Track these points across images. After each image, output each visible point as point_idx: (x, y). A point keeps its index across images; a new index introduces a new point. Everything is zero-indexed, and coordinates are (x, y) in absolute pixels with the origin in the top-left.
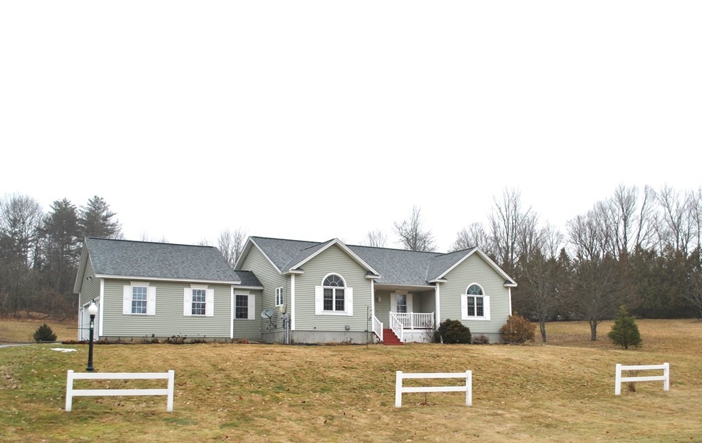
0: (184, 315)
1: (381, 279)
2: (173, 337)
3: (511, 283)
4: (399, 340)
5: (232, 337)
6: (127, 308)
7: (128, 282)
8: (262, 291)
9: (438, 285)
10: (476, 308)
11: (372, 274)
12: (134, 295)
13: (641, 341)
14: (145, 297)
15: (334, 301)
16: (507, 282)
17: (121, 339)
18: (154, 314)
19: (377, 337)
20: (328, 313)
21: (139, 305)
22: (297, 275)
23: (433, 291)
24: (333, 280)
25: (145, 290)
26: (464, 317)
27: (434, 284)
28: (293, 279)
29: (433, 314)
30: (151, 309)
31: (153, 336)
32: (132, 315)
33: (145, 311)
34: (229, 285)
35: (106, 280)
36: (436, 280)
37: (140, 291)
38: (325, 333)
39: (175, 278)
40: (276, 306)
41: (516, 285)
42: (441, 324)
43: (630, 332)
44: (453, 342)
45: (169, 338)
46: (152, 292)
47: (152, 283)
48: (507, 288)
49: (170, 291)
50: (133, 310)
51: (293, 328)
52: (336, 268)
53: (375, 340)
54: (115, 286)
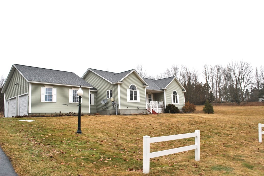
0: (69, 102)
1: (149, 87)
2: (69, 113)
3: (185, 90)
4: (156, 112)
5: (90, 112)
6: (43, 99)
7: (43, 85)
8: (96, 92)
9: (165, 91)
10: (175, 100)
11: (146, 85)
12: (46, 92)
13: (214, 112)
14: (51, 93)
15: (133, 96)
16: (183, 90)
17: (40, 114)
18: (56, 102)
19: (149, 111)
20: (132, 101)
21: (49, 97)
22: (120, 84)
23: (163, 93)
24: (133, 87)
25: (51, 89)
26: (173, 103)
27: (163, 90)
28: (119, 86)
29: (163, 102)
30: (54, 99)
31: (60, 112)
32: (45, 102)
33: (51, 100)
34: (88, 89)
35: (33, 84)
36: (165, 88)
37: (49, 90)
38: (131, 110)
39: (66, 84)
40: (107, 98)
41: (186, 91)
42: (167, 106)
43: (210, 108)
44: (175, 113)
45: (67, 113)
46: (55, 91)
47: (55, 86)
48: (183, 92)
49: (63, 91)
50: (46, 100)
51: (120, 108)
52: (133, 82)
53: (149, 113)
54: (36, 87)
